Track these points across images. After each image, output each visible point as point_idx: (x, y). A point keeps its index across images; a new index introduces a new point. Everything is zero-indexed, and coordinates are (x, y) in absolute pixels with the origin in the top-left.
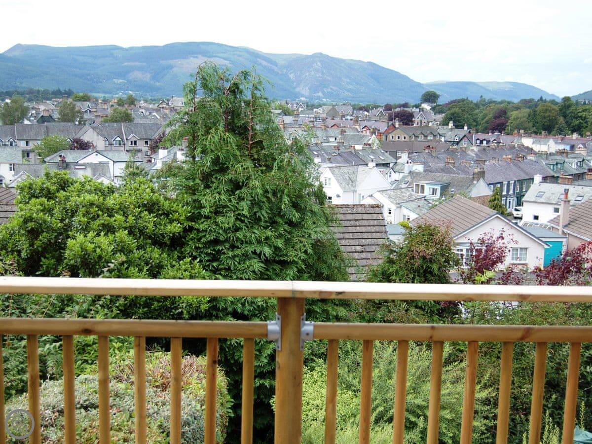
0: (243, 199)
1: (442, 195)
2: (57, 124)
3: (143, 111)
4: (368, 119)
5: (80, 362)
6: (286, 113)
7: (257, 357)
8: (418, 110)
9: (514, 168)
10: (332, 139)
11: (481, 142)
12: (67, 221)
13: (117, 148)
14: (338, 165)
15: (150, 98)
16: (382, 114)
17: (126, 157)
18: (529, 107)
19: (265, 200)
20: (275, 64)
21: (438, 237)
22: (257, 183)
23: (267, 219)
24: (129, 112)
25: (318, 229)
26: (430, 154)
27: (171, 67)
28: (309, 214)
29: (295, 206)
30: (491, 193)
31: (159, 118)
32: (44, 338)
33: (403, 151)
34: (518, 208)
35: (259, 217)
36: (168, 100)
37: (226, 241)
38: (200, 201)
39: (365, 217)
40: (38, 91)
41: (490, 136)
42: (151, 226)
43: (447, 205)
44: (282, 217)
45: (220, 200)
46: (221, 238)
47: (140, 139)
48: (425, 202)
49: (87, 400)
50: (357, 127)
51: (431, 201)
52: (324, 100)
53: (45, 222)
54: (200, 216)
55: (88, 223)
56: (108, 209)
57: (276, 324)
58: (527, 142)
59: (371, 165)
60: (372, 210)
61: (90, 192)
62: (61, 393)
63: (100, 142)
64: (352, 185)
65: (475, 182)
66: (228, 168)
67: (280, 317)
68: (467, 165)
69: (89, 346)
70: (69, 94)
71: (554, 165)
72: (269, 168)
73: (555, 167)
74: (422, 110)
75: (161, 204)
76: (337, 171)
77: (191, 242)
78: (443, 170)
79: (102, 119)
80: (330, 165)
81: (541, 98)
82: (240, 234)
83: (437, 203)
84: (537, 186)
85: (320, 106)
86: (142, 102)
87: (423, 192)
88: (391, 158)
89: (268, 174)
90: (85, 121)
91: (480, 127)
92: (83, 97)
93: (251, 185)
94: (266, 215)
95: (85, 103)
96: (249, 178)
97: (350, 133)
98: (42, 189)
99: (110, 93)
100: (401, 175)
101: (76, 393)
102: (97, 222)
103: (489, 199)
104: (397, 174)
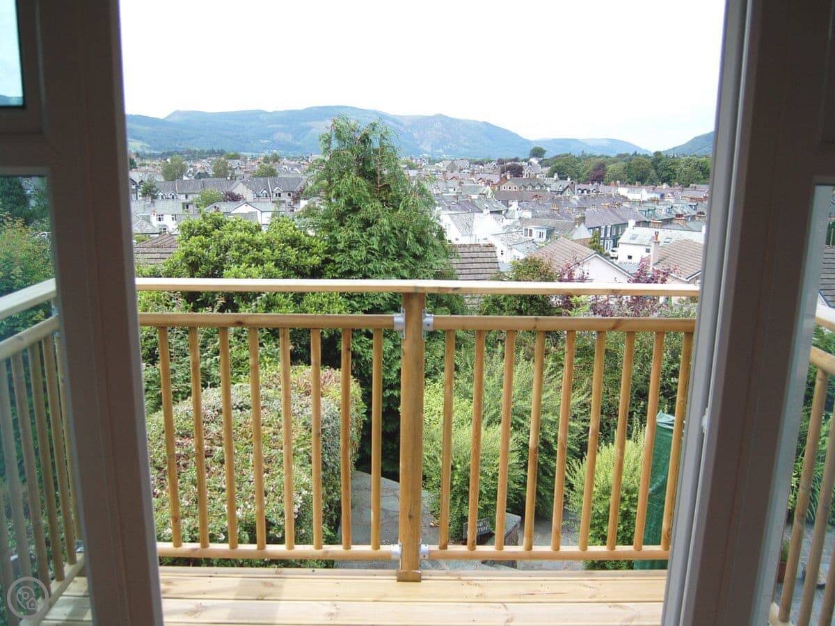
0: (373, 235)
1: (547, 238)
2: (212, 179)
3: (286, 167)
4: (482, 172)
5: (235, 374)
6: (411, 167)
7: (387, 372)
8: (527, 164)
9: (611, 214)
10: (451, 190)
11: (583, 192)
12: (222, 255)
13: (263, 200)
14: (457, 212)
15: (292, 156)
16: (495, 168)
17: (272, 207)
18: (625, 161)
19: (392, 235)
20: (402, 125)
21: (543, 268)
22: (385, 221)
23: (394, 252)
24: (274, 167)
25: (438, 262)
26: (537, 202)
27: (310, 128)
28: (431, 248)
29: (419, 241)
30: (591, 236)
31: (300, 172)
32: (205, 354)
33: (513, 200)
34: (614, 249)
35: (387, 250)
36: (308, 158)
37: (359, 271)
38: (336, 238)
39: (481, 255)
40: (195, 151)
41: (591, 187)
42: (293, 258)
43: (552, 246)
44: (407, 250)
45: (353, 236)
46: (355, 269)
47: (284, 192)
48: (532, 244)
49: (242, 402)
50: (474, 179)
51: (538, 244)
52: (444, 156)
53: (203, 255)
54: (336, 250)
55: (241, 256)
56: (257, 245)
57: (401, 316)
58: (623, 191)
59: (486, 211)
60: (486, 249)
61: (241, 231)
62: (220, 397)
63: (249, 195)
64: (469, 230)
65: (577, 226)
66: (360, 208)
67: (404, 310)
68: (570, 212)
69: (244, 361)
70: (221, 153)
71: (646, 211)
72: (396, 209)
73: (647, 213)
74: (530, 164)
75: (302, 239)
76: (456, 217)
77: (328, 273)
78: (548, 216)
79: (251, 175)
80: (450, 212)
81: (635, 152)
82: (370, 266)
83: (543, 245)
84: (631, 230)
85: (440, 161)
86: (285, 159)
87: (531, 235)
88: (503, 205)
89: (395, 214)
90: (236, 177)
91: (581, 179)
92: (233, 156)
93: (380, 223)
94: (393, 249)
95: (235, 161)
96: (378, 217)
97: (467, 184)
98: (200, 228)
99: (257, 152)
100: (512, 220)
101: (232, 397)
102: (248, 256)
103: (589, 240)
104: (508, 220)
